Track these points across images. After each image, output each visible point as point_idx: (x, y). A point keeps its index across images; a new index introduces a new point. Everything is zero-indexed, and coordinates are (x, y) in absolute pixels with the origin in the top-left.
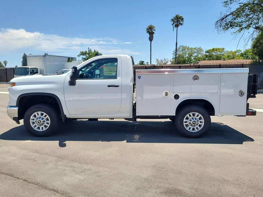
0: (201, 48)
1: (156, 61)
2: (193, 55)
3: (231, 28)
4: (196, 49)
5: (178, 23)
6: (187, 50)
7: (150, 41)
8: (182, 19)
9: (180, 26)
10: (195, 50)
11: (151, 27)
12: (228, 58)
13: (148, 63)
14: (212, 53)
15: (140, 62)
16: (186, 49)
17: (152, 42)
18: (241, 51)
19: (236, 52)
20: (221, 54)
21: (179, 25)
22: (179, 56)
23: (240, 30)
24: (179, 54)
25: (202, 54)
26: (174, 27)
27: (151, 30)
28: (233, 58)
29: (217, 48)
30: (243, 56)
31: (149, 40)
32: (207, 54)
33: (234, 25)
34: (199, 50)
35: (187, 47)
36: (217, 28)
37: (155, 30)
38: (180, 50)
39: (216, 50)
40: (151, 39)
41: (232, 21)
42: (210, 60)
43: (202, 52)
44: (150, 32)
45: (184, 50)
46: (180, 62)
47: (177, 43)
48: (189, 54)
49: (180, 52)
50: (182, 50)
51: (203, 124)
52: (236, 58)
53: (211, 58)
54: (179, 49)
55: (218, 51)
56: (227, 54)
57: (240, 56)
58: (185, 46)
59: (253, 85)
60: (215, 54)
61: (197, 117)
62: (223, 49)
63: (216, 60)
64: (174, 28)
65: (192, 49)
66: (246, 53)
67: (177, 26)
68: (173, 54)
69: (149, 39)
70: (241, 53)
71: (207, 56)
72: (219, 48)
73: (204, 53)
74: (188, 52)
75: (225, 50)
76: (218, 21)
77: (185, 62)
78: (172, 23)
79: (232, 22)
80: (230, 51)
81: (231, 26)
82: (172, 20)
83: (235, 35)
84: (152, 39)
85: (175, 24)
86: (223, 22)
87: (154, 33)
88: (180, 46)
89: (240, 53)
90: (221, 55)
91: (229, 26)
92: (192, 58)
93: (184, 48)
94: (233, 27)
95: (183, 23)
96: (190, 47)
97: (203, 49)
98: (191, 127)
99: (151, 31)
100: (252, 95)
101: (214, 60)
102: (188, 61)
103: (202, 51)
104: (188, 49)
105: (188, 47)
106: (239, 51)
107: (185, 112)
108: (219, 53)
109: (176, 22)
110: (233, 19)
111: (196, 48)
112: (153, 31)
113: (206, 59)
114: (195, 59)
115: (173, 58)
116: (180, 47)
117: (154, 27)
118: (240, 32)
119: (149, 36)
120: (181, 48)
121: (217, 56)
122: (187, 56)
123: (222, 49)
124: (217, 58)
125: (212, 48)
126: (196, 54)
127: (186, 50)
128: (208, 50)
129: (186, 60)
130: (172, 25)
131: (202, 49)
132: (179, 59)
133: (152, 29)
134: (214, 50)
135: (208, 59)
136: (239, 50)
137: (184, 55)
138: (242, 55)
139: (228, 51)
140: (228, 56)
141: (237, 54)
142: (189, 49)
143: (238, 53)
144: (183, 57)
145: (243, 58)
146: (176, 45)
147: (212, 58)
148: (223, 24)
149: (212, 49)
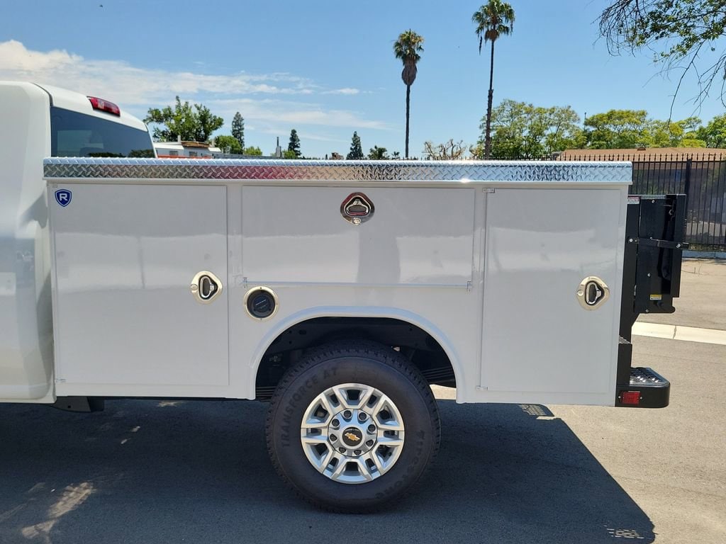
0: (571, 109)
1: (423, 147)
2: (547, 132)
3: (657, 38)
4: (556, 112)
5: (497, 25)
6: (526, 115)
7: (405, 82)
8: (510, 14)
9: (502, 36)
10: (550, 114)
11: (408, 38)
12: (656, 143)
13: (398, 154)
14: (607, 126)
15: (372, 151)
16: (524, 112)
17: (411, 87)
18: (700, 122)
19: (681, 125)
20: (634, 131)
21: (498, 34)
22: (500, 134)
23: (684, 47)
24: (502, 126)
25: (576, 128)
26: (481, 40)
27: (410, 49)
28: (675, 143)
29: (624, 110)
30: (705, 139)
31: (403, 81)
32: (592, 129)
33: (667, 27)
34: (563, 116)
35: (527, 106)
36: (605, 34)
37: (420, 48)
38: (506, 113)
39: (620, 118)
40: (409, 77)
41: (661, 13)
42: (598, 148)
43: (575, 124)
44: (405, 55)
45: (517, 113)
46: (504, 152)
47: (491, 92)
48: (531, 128)
49: (503, 121)
50: (512, 116)
51: (398, 445)
52: (682, 145)
53: (601, 142)
54: (500, 111)
55: (627, 120)
56: (655, 131)
57: (697, 138)
58: (519, 101)
59: (662, 250)
60: (616, 131)
61: (367, 410)
62: (643, 114)
63: (620, 148)
64: (484, 40)
65: (540, 111)
66: (716, 128)
67: (492, 36)
68: (480, 127)
69: (403, 78)
70: (701, 129)
71: (589, 136)
72: (628, 109)
73: (581, 126)
74: (529, 123)
75: (647, 119)
76: (609, 10)
77: (518, 153)
78: (478, 25)
79: (659, 16)
80: (665, 121)
81: (655, 29)
82: (478, 16)
83: (667, 64)
84: (413, 77)
85: (485, 30)
86: (627, 13)
87: (418, 58)
88: (502, 101)
89: (697, 129)
90: (634, 134)
91: (648, 30)
92: (543, 141)
93: (516, 110)
94: (663, 33)
95: (512, 25)
96: (536, 106)
97: (576, 111)
98: (338, 456)
99: (408, 51)
100: (653, 297)
101: (611, 148)
102: (530, 150)
103: (574, 121)
104: (528, 113)
105: (531, 106)
106: (693, 121)
107: (307, 382)
108: (629, 127)
109: (488, 23)
110: (664, 6)
111: (554, 108)
112: (417, 52)
113: (586, 144)
114: (549, 143)
115: (479, 140)
116: (503, 105)
117: (418, 39)
118: (685, 53)
119: (404, 67)
120: (508, 108)
121: (621, 138)
122: (526, 133)
123: (640, 115)
124: (620, 143)
125: (606, 111)
126: (553, 129)
127: (523, 116)
128: (593, 118)
129: (521, 149)
130: (478, 32)
131: (573, 112)
132: (499, 143)
133: (414, 43)
134: (613, 117)
135: (593, 145)
136: (694, 119)
137: (518, 130)
138: (703, 135)
139: (657, 122)
140: (656, 137)
141: (686, 131)
142: (531, 111)
143: (691, 127)
144: (513, 137)
145: (704, 143)
146: (490, 96)
147: (605, 142)
148: (628, 19)
149: (606, 113)
